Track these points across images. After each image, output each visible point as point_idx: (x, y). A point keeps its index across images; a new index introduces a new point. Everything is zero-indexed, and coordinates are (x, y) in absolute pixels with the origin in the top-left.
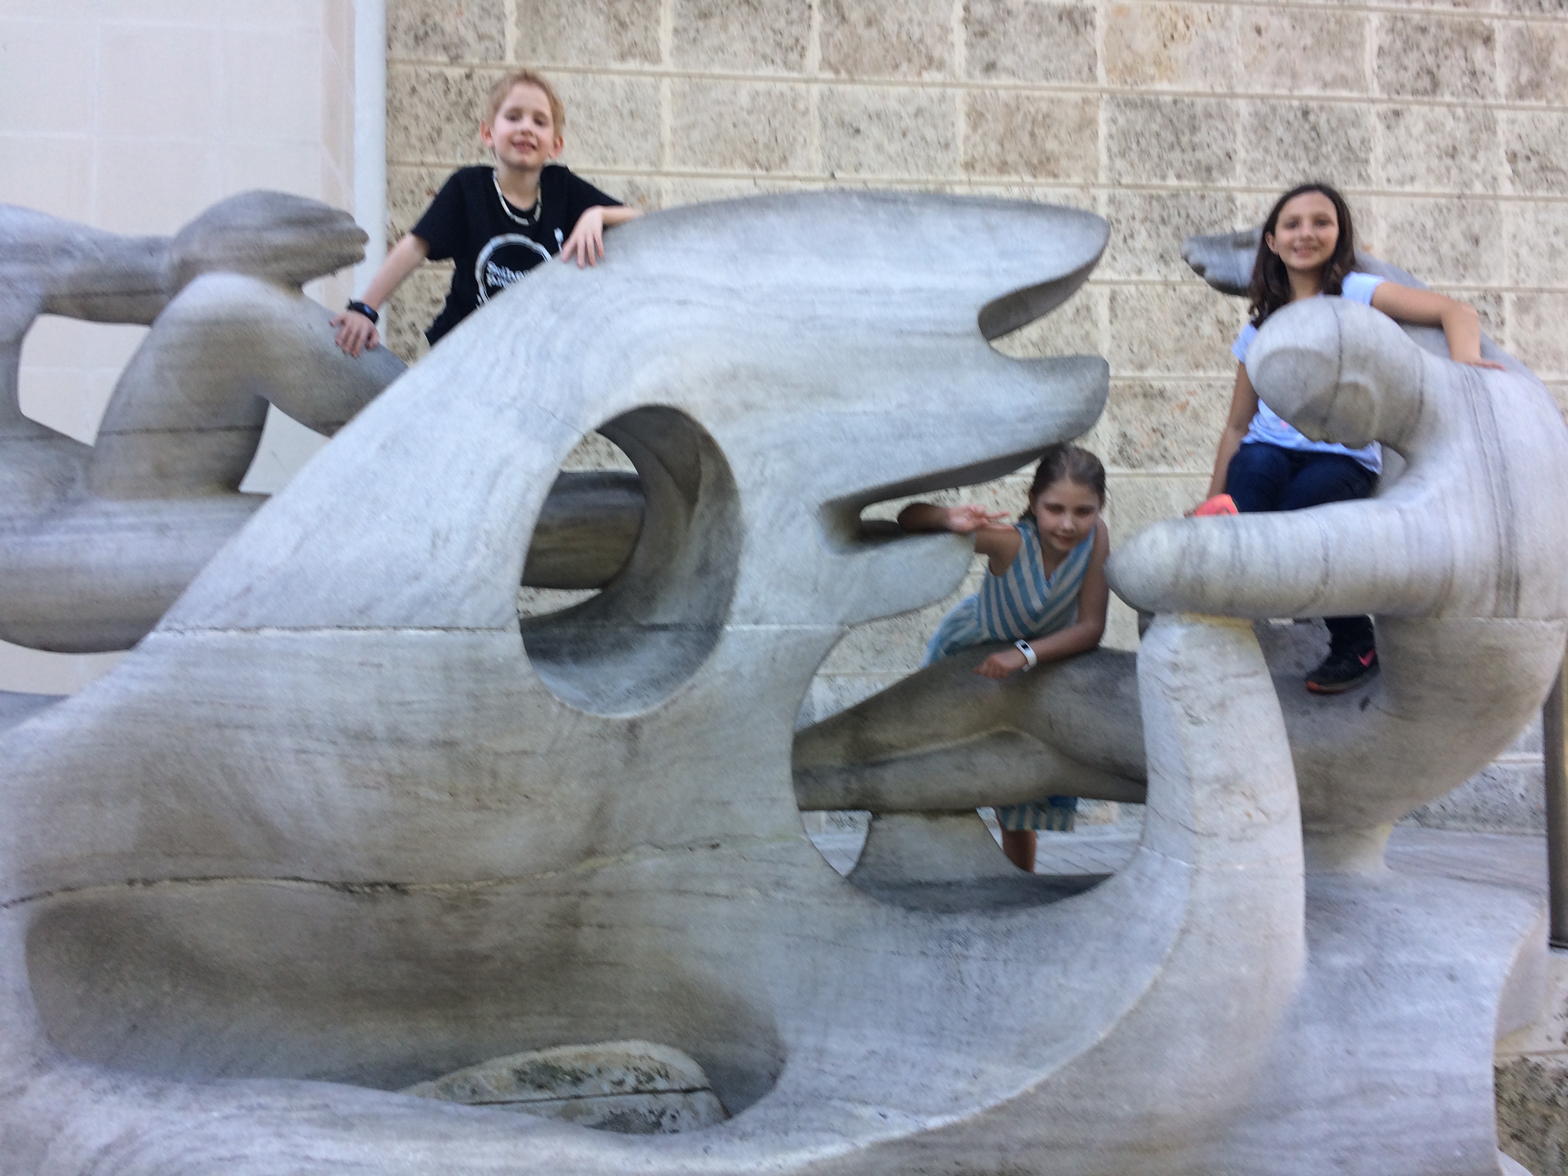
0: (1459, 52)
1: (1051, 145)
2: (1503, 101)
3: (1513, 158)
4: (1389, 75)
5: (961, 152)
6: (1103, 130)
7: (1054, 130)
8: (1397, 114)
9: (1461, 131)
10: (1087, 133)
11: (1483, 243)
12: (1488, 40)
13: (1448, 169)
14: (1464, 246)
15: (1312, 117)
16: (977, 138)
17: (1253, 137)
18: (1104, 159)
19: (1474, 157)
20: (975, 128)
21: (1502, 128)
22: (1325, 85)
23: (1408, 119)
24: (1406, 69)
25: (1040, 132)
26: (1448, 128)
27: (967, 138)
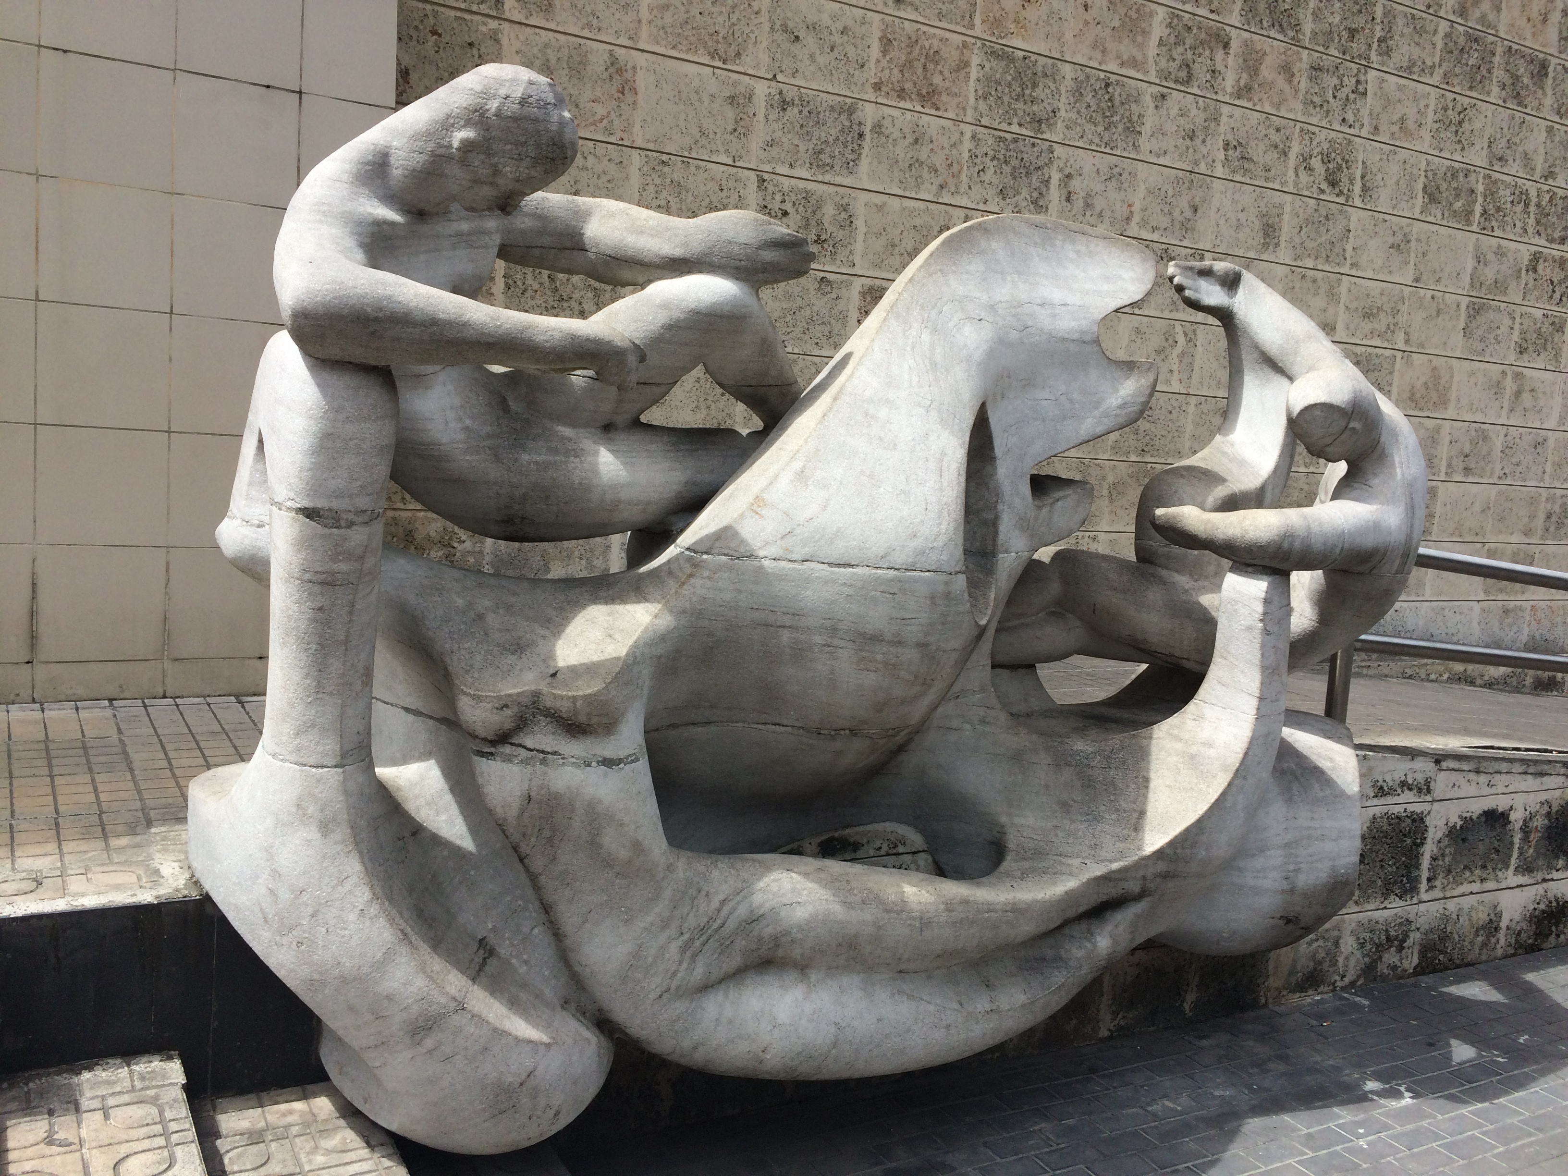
0: (1207, 53)
1: (937, 80)
2: (1227, 99)
3: (1227, 146)
4: (1163, 64)
5: (871, 73)
6: (974, 73)
7: (939, 68)
8: (1163, 96)
9: (1199, 118)
10: (962, 74)
11: (1200, 212)
12: (1226, 46)
13: (1188, 148)
14: (1188, 213)
15: (1110, 90)
16: (884, 63)
17: (1072, 100)
18: (972, 100)
19: (1204, 142)
20: (884, 52)
21: (1224, 119)
22: (1122, 64)
23: (1169, 103)
24: (1174, 60)
25: (930, 66)
26: (1192, 115)
27: (878, 61)
